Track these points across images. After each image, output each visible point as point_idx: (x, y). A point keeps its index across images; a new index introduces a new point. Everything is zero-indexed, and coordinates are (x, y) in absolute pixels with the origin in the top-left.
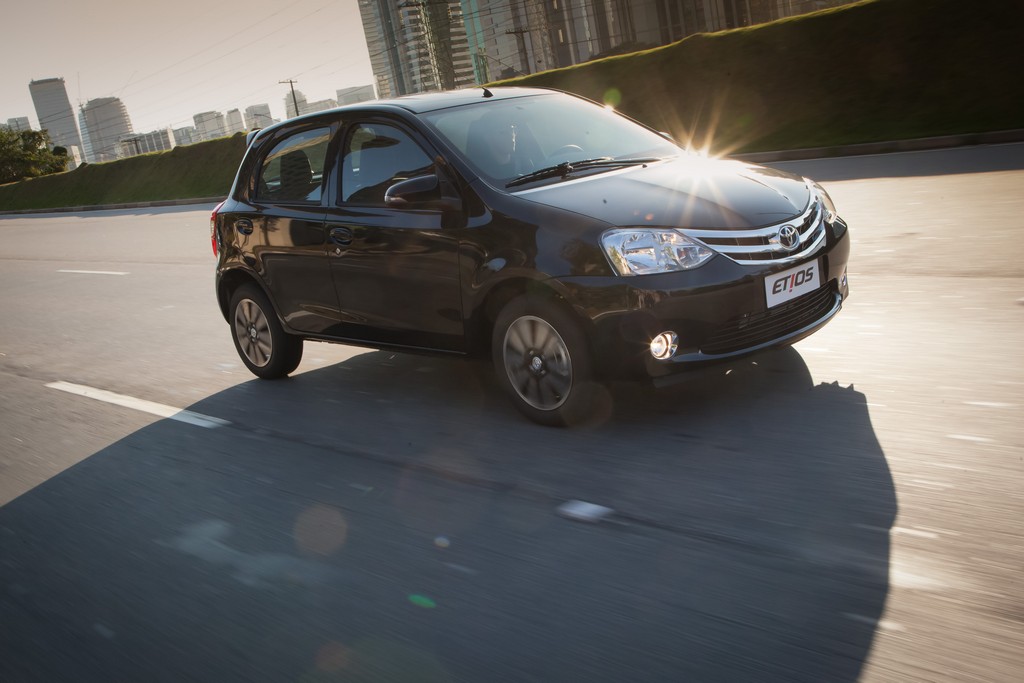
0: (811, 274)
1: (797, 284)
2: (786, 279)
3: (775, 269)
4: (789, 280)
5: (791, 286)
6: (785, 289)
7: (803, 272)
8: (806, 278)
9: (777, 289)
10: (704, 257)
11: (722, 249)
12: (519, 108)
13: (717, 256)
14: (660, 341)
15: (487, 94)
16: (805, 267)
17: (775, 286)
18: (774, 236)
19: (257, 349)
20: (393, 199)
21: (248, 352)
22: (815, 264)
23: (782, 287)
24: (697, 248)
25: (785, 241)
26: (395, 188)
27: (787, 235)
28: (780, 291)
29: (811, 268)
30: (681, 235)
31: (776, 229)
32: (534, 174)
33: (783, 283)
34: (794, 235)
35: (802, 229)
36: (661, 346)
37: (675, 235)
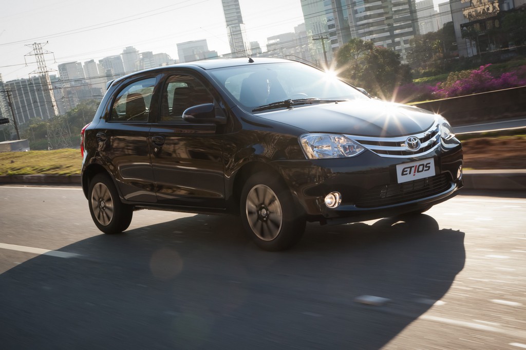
0: (429, 167)
1: (418, 172)
2: (411, 168)
3: (404, 162)
4: (413, 169)
5: (415, 172)
6: (410, 173)
7: (423, 165)
8: (425, 169)
9: (405, 173)
10: (359, 151)
11: (369, 147)
12: (268, 69)
13: (367, 151)
14: (331, 198)
15: (251, 61)
16: (425, 162)
17: (403, 171)
18: (404, 142)
19: (105, 215)
20: (187, 116)
21: (99, 217)
22: (432, 161)
23: (408, 172)
24: (356, 146)
25: (410, 145)
26: (189, 110)
27: (412, 142)
28: (407, 174)
29: (429, 163)
30: (347, 138)
31: (404, 138)
32: (270, 105)
33: (409, 169)
34: (417, 143)
35: (423, 140)
36: (332, 200)
37: (342, 138)
